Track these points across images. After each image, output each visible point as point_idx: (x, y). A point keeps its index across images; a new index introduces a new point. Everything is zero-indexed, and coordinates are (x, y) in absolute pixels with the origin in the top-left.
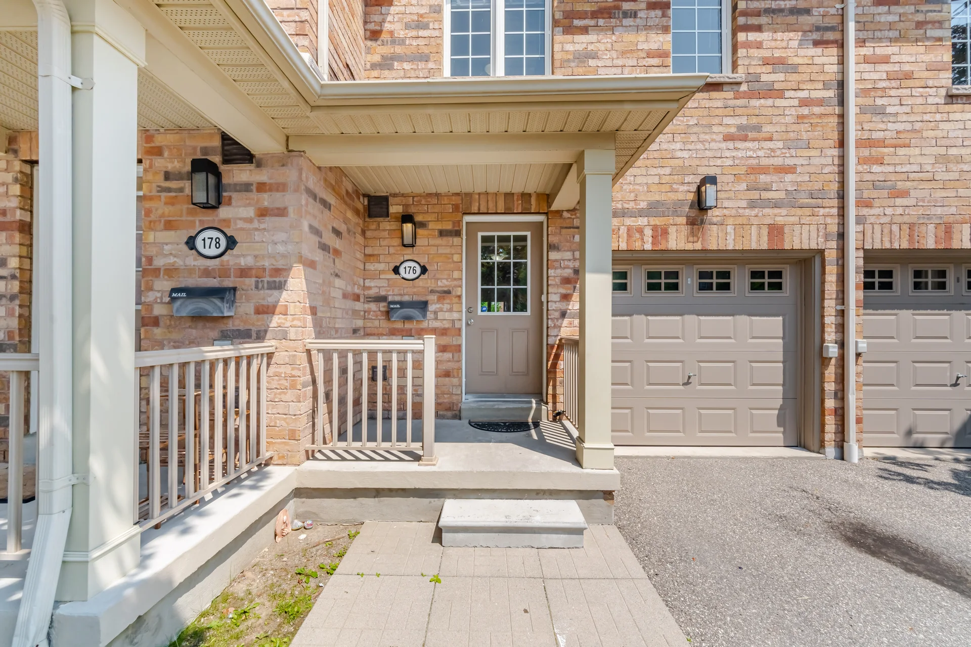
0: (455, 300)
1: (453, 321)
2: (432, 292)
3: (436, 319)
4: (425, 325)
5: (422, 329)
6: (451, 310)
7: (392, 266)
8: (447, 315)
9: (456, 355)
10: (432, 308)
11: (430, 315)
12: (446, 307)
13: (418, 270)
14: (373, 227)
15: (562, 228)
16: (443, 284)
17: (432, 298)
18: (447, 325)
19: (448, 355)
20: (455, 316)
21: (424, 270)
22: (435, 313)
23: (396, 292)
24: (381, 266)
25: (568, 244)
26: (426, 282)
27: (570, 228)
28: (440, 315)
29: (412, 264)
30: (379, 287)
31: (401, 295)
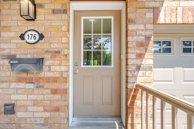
0: (63, 58)
1: (62, 72)
2: (47, 52)
3: (50, 71)
4: (42, 75)
5: (40, 78)
6: (60, 65)
7: (19, 34)
8: (57, 68)
9: (64, 96)
10: (47, 63)
11: (45, 68)
12: (57, 62)
13: (37, 36)
14: (7, 7)
15: (137, 8)
16: (55, 46)
17: (47, 56)
18: (57, 75)
19: (58, 96)
20: (63, 68)
21: (41, 37)
22: (49, 67)
23: (22, 51)
24: (12, 34)
25: (141, 19)
26: (42, 45)
27: (143, 8)
28: (53, 68)
29: (33, 33)
30: (11, 49)
31: (25, 54)
